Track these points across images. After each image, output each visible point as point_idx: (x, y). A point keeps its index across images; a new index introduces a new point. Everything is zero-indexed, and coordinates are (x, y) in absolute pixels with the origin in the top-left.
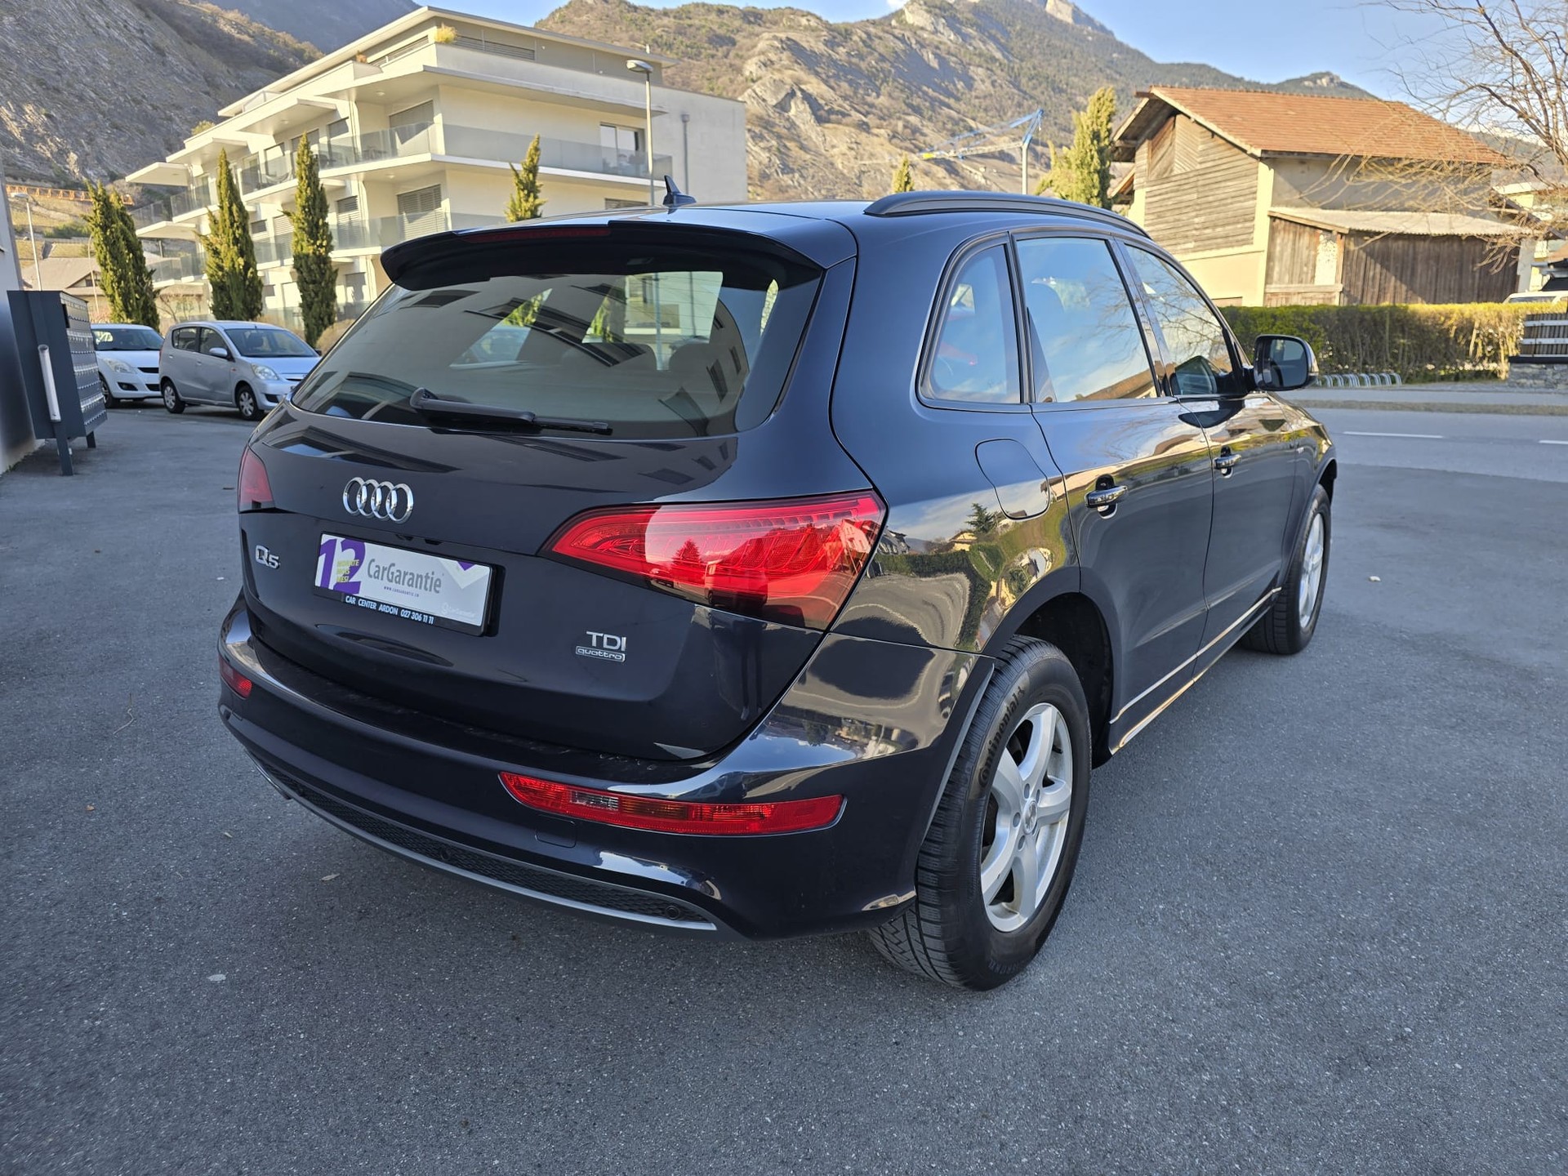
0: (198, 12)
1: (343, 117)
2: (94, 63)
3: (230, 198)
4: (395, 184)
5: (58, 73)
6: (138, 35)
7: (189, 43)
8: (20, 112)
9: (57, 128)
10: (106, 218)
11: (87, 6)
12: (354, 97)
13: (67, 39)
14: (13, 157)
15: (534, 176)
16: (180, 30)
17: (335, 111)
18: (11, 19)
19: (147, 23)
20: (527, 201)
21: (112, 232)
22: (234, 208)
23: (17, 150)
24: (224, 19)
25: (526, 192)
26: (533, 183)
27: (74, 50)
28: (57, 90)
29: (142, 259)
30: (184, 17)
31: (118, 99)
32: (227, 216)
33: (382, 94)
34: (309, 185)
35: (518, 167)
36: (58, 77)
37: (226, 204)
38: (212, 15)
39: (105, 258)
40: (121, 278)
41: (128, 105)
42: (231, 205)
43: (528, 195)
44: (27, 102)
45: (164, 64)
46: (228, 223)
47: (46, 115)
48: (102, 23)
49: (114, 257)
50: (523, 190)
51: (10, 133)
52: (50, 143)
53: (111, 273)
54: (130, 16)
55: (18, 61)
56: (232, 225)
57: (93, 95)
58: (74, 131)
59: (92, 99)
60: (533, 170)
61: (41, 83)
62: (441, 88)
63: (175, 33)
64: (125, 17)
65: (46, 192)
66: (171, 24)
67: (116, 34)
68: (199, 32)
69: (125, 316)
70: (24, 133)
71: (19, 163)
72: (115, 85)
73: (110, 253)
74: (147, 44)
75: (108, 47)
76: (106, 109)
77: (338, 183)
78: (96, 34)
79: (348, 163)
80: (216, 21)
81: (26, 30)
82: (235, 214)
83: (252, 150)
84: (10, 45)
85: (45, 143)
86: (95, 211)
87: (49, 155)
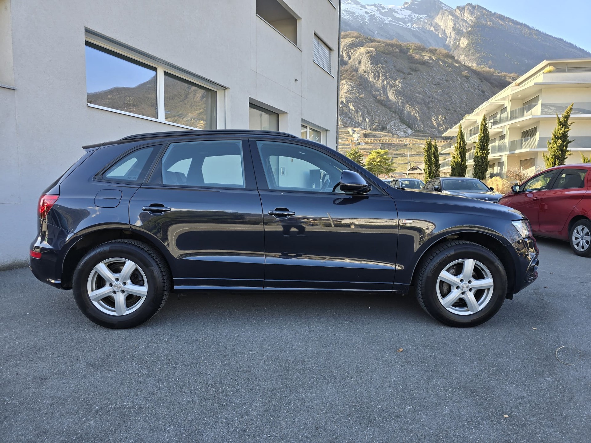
0: (499, 76)
1: (506, 106)
2: (462, 99)
4: (521, 128)
5: (451, 105)
6: (477, 88)
7: (494, 87)
8: (437, 118)
9: (446, 121)
10: (429, 148)
11: (463, 82)
12: (510, 98)
13: (455, 94)
14: (433, 131)
15: (567, 120)
16: (491, 84)
17: (503, 105)
18: (441, 90)
19: (481, 84)
20: (561, 130)
21: (430, 153)
23: (434, 129)
24: (508, 76)
25: (561, 126)
26: (566, 122)
27: (456, 96)
28: (449, 110)
29: (438, 161)
30: (494, 79)
31: (467, 110)
34: (483, 132)
35: (560, 116)
36: (450, 106)
37: (459, 141)
38: (504, 76)
39: (426, 161)
40: (430, 166)
41: (470, 111)
42: (461, 141)
44: (440, 115)
45: (484, 96)
47: (444, 118)
48: (467, 86)
49: (429, 160)
50: (560, 125)
51: (433, 125)
52: (444, 126)
53: (427, 165)
54: (476, 82)
55: (440, 103)
56: (460, 148)
57: (459, 109)
58: (451, 122)
59: (459, 111)
60: (567, 117)
61: (445, 108)
62: (543, 90)
63: (489, 84)
64: (474, 83)
65: (439, 141)
66: (489, 83)
67: (470, 89)
68: (498, 83)
69: (428, 179)
70: (437, 124)
71: (434, 133)
72: (467, 105)
73: (428, 159)
74: (479, 90)
75: (467, 94)
76: (462, 113)
77: (501, 130)
78: (464, 90)
79: (505, 121)
80: (505, 78)
81: (444, 93)
82: (461, 144)
83: (478, 122)
84: (439, 98)
85: (442, 126)
87: (443, 130)
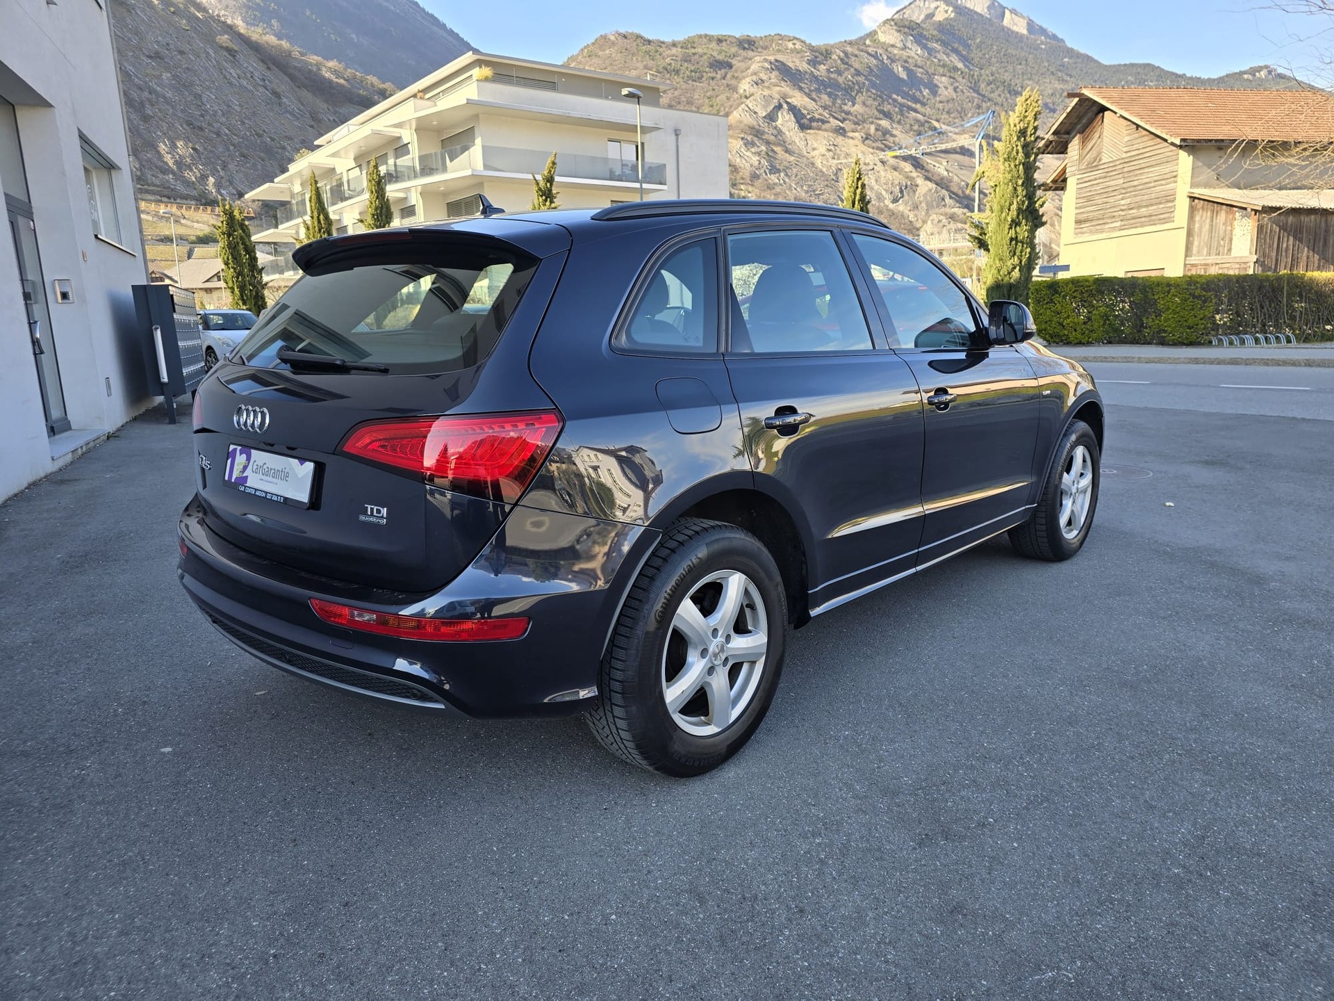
0: (306, 63)
1: (406, 142)
2: (229, 106)
3: (318, 209)
4: (444, 194)
5: (202, 116)
6: (261, 83)
7: (299, 87)
8: (174, 146)
9: (200, 158)
10: (230, 228)
11: (224, 62)
12: (414, 127)
13: (208, 88)
14: (168, 181)
15: (551, 185)
16: (292, 77)
17: (399, 138)
18: (169, 75)
19: (268, 73)
21: (233, 238)
22: (321, 217)
23: (171, 176)
24: (326, 67)
25: (544, 198)
26: (550, 190)
27: (214, 97)
28: (201, 129)
29: (255, 259)
30: (295, 67)
31: (245, 134)
32: (316, 223)
33: (435, 123)
34: (377, 198)
35: (539, 177)
36: (201, 118)
37: (316, 214)
38: (316, 65)
39: (228, 259)
40: (239, 274)
41: (253, 138)
42: (319, 215)
43: (546, 201)
44: (178, 138)
45: (280, 105)
46: (317, 229)
47: (192, 148)
48: (234, 75)
49: (234, 258)
50: (542, 196)
51: (166, 163)
52: (195, 170)
53: (232, 270)
54: (255, 69)
55: (173, 107)
57: (227, 131)
58: (212, 160)
59: (227, 135)
60: (550, 180)
61: (189, 124)
62: (480, 116)
63: (288, 80)
64: (252, 70)
65: (190, 208)
66: (286, 73)
67: (244, 83)
68: (306, 78)
69: (241, 304)
70: (176, 163)
71: (172, 187)
72: (243, 123)
73: (232, 255)
74: (267, 90)
75: (238, 94)
76: (236, 142)
77: (401, 195)
78: (231, 84)
79: (409, 179)
80: (320, 69)
81: (179, 83)
82: (322, 222)
83: (338, 171)
84: (167, 95)
85: (191, 170)
86: (222, 222)
87: (194, 179)
